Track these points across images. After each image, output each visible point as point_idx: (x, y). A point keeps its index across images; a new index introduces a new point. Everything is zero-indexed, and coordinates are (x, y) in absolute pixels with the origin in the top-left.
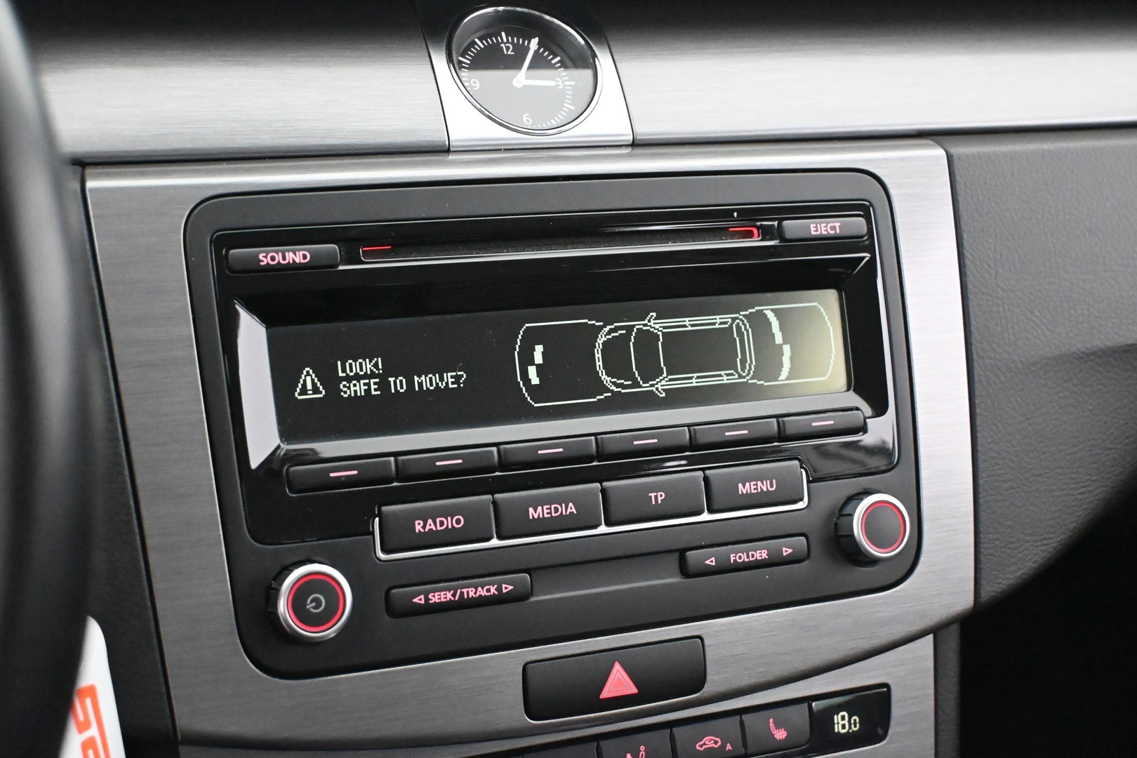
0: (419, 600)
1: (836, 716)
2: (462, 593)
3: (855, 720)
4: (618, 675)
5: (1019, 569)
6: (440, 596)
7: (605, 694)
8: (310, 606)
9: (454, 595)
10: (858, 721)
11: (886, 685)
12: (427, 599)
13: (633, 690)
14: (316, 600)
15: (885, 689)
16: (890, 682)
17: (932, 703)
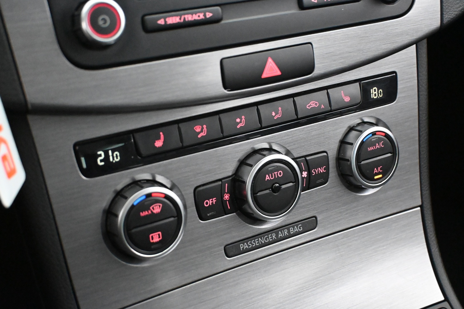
0: (161, 22)
1: (371, 90)
2: (184, 18)
3: (381, 91)
4: (271, 64)
5: (460, 6)
6: (173, 20)
7: (264, 76)
8: (101, 23)
9: (180, 19)
10: (382, 92)
11: (395, 72)
12: (165, 22)
13: (278, 73)
14: (105, 20)
15: (395, 74)
16: (396, 71)
17: (416, 81)
